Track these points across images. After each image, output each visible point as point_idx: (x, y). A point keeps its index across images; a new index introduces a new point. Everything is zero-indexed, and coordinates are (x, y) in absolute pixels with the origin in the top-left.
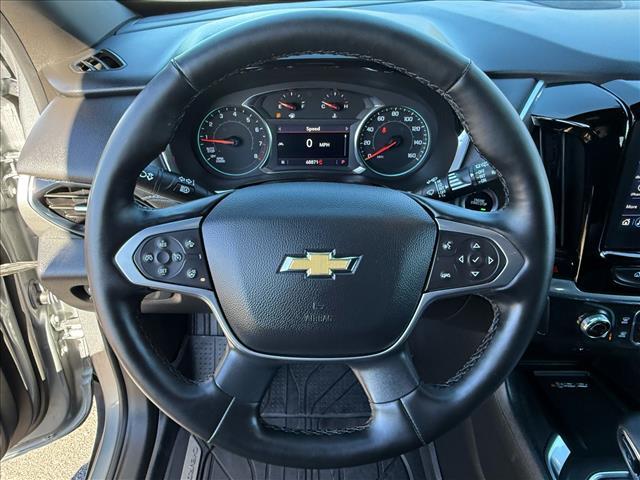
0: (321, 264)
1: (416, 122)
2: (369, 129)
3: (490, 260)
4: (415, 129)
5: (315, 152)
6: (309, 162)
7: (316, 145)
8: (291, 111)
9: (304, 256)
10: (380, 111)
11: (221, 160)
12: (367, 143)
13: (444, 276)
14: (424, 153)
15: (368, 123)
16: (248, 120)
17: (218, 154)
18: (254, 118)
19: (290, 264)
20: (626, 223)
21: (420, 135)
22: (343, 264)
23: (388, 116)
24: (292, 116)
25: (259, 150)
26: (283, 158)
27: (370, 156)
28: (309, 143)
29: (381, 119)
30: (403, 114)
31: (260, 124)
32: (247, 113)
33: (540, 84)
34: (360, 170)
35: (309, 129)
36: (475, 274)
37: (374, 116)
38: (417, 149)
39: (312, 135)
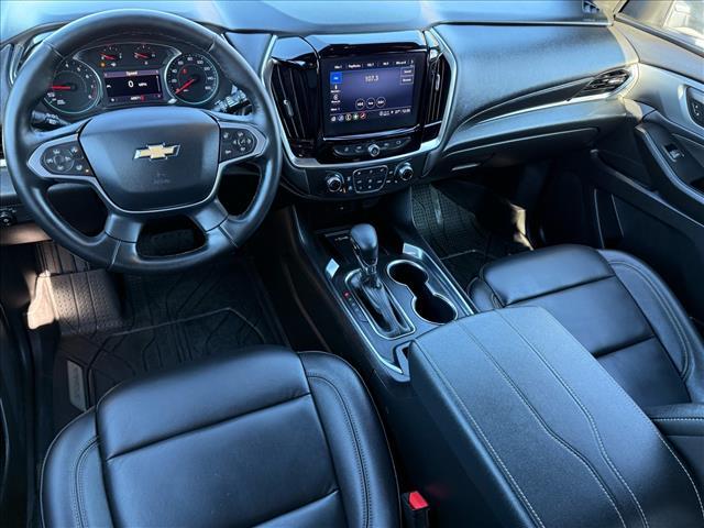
0: (158, 151)
1: (206, 64)
2: (174, 71)
3: (249, 141)
4: (207, 69)
5: (137, 91)
6: (133, 98)
7: (136, 85)
8: (113, 61)
9: (147, 148)
10: (180, 58)
11: (61, 102)
12: (174, 81)
13: (227, 152)
14: (216, 85)
15: (172, 67)
16: (79, 69)
17: (58, 98)
18: (82, 68)
19: (139, 154)
20: (334, 119)
21: (210, 73)
22: (170, 150)
23: (185, 61)
24: (114, 65)
25: (92, 92)
26: (112, 96)
27: (178, 90)
28: (131, 84)
29: (180, 63)
30: (196, 59)
31: (90, 72)
32: (77, 64)
33: (275, 37)
34: (173, 101)
35: (129, 74)
36: (242, 149)
37: (175, 61)
38: (210, 83)
39: (132, 78)
